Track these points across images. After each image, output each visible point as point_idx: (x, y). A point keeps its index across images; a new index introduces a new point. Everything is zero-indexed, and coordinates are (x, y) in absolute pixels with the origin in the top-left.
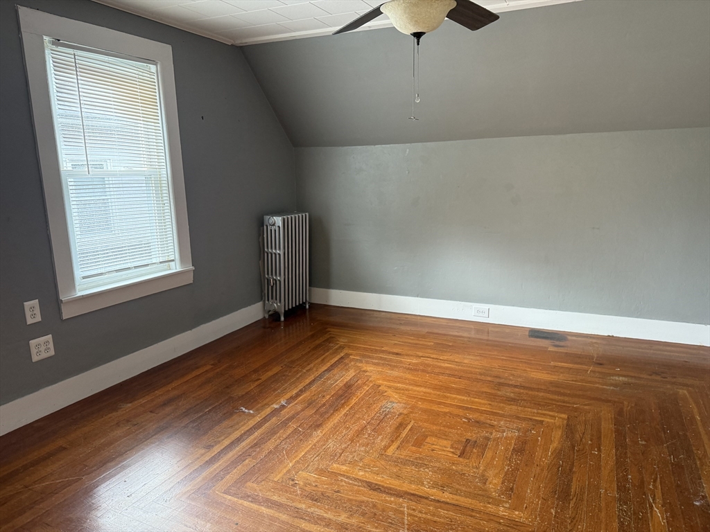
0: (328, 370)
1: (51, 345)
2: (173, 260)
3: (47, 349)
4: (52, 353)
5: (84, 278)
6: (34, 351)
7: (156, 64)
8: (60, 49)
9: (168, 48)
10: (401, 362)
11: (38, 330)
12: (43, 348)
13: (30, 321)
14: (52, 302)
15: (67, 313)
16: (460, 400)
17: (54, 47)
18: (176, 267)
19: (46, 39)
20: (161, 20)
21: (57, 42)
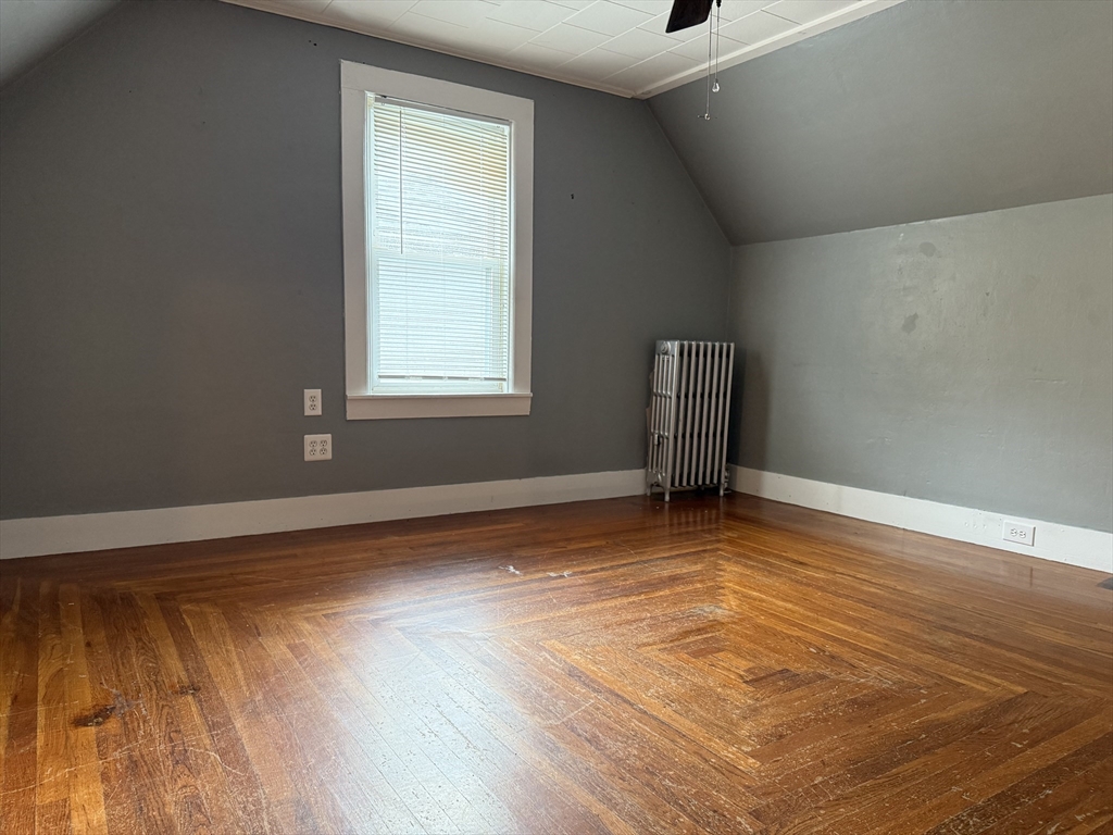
0: (668, 558)
1: (329, 447)
2: (504, 380)
3: (323, 451)
4: (329, 456)
5: (380, 377)
6: (308, 448)
7: (509, 124)
8: (387, 106)
9: (529, 104)
10: (795, 572)
11: (316, 425)
12: (318, 448)
13: (308, 412)
14: (336, 397)
15: (353, 413)
16: (839, 629)
17: (379, 105)
18: (507, 389)
19: (370, 95)
20: (522, 68)
21: (383, 98)
